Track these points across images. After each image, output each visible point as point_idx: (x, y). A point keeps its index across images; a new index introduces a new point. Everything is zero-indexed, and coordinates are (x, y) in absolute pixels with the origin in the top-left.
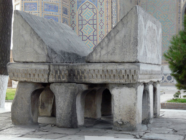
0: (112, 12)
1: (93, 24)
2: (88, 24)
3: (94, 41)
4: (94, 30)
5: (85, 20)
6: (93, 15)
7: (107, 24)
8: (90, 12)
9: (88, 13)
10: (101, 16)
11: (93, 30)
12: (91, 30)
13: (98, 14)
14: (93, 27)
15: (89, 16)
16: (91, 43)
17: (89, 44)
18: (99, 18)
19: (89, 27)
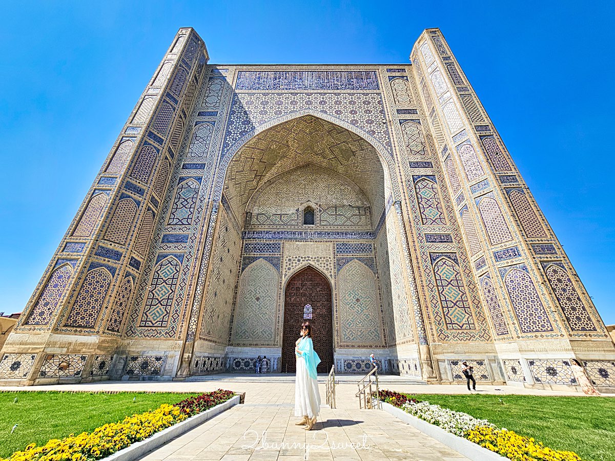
0: (200, 270)
1: (172, 284)
2: (164, 284)
4: (171, 291)
5: (162, 279)
6: (174, 273)
7: (191, 285)
8: (172, 269)
9: (168, 270)
10: (185, 274)
11: (169, 291)
12: (167, 292)
13: (181, 271)
14: (171, 287)
15: (169, 274)
16: (162, 309)
17: (159, 311)
18: (181, 276)
19: (165, 288)
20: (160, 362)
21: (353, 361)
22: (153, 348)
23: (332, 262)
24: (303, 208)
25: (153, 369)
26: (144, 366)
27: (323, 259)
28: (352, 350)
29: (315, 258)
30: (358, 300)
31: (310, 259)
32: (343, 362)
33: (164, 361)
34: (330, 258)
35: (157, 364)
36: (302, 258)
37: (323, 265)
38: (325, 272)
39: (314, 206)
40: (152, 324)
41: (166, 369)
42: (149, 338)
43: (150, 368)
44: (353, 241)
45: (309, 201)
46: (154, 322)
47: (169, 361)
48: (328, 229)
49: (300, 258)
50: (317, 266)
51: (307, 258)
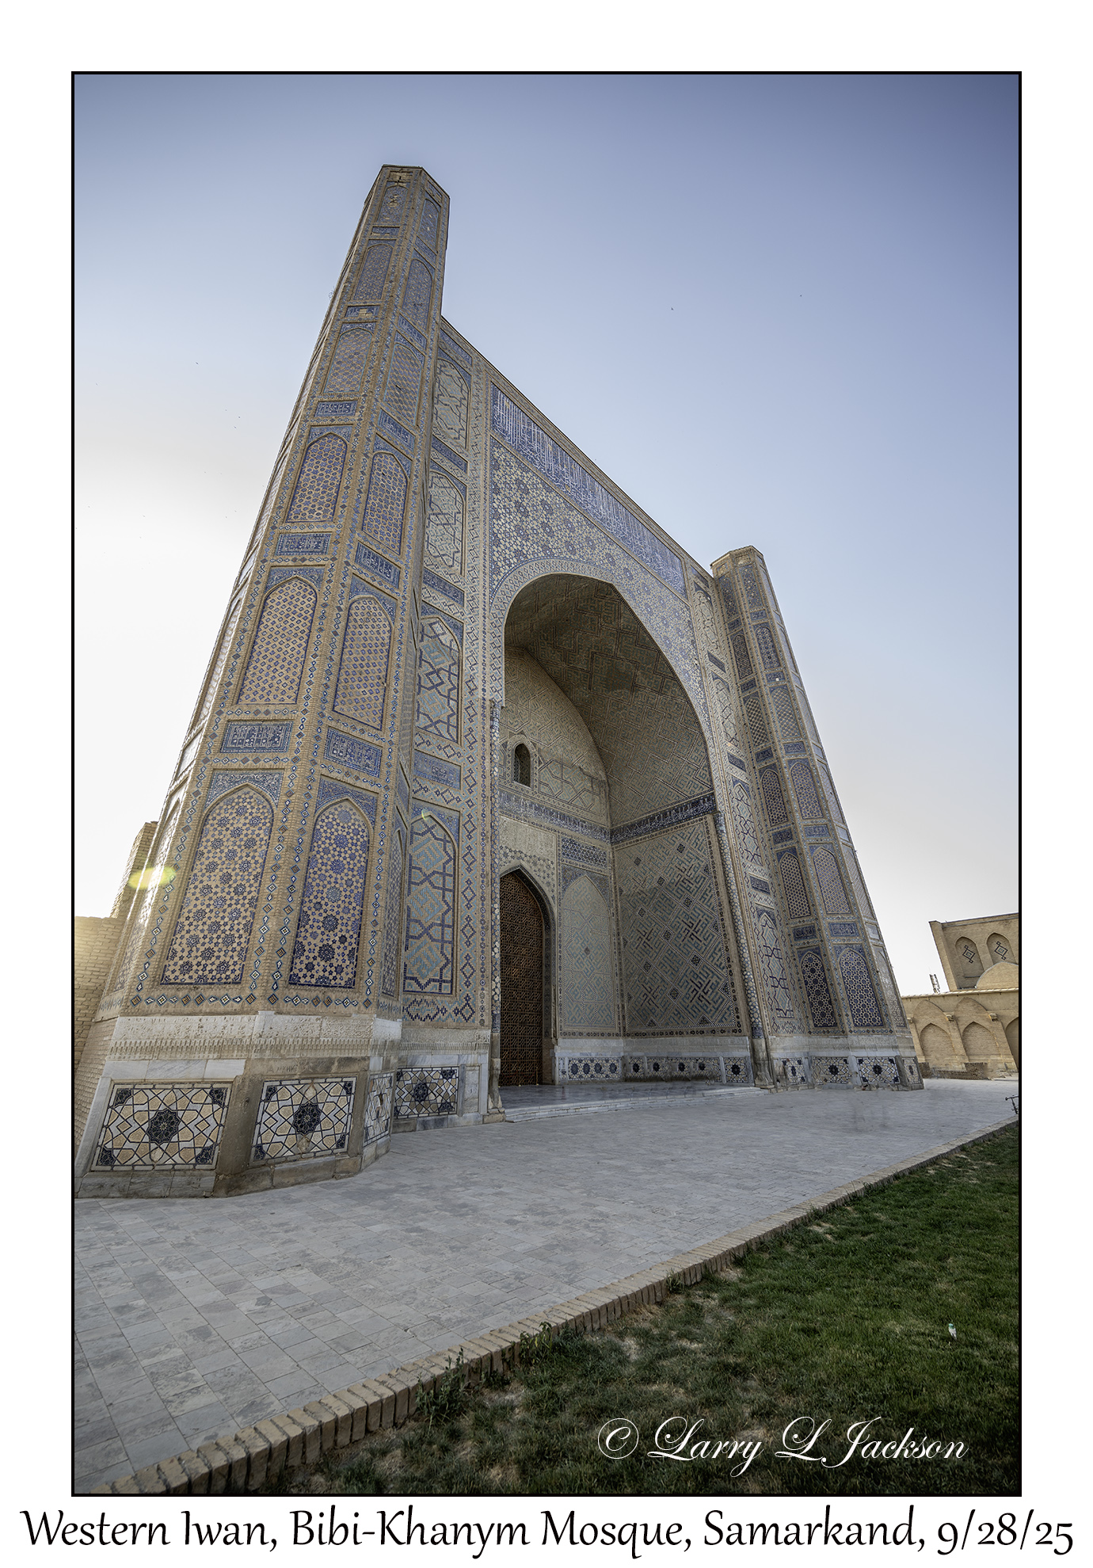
0: (492, 866)
1: (444, 889)
2: (427, 884)
3: (445, 945)
4: (446, 908)
5: (420, 869)
6: (444, 861)
8: (436, 849)
9: (430, 851)
10: (469, 870)
11: (442, 907)
12: (436, 907)
13: (460, 861)
14: (444, 897)
15: (433, 860)
16: (435, 949)
18: (463, 873)
19: (431, 895)
20: (454, 1081)
21: (580, 1061)
22: (433, 1048)
23: (555, 872)
24: (514, 747)
25: (439, 1099)
26: (421, 1091)
27: (542, 861)
28: (581, 1042)
29: (530, 857)
30: (587, 950)
31: (523, 856)
32: (567, 1062)
33: (462, 1080)
34: (552, 863)
35: (448, 1087)
36: (511, 851)
37: (542, 874)
38: (546, 889)
39: (530, 746)
40: (419, 985)
41: (466, 1097)
42: (421, 1023)
43: (432, 1097)
44: (586, 840)
45: (522, 733)
46: (423, 982)
47: (471, 1077)
48: (549, 802)
49: (508, 851)
50: (533, 874)
51: (519, 855)
